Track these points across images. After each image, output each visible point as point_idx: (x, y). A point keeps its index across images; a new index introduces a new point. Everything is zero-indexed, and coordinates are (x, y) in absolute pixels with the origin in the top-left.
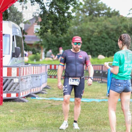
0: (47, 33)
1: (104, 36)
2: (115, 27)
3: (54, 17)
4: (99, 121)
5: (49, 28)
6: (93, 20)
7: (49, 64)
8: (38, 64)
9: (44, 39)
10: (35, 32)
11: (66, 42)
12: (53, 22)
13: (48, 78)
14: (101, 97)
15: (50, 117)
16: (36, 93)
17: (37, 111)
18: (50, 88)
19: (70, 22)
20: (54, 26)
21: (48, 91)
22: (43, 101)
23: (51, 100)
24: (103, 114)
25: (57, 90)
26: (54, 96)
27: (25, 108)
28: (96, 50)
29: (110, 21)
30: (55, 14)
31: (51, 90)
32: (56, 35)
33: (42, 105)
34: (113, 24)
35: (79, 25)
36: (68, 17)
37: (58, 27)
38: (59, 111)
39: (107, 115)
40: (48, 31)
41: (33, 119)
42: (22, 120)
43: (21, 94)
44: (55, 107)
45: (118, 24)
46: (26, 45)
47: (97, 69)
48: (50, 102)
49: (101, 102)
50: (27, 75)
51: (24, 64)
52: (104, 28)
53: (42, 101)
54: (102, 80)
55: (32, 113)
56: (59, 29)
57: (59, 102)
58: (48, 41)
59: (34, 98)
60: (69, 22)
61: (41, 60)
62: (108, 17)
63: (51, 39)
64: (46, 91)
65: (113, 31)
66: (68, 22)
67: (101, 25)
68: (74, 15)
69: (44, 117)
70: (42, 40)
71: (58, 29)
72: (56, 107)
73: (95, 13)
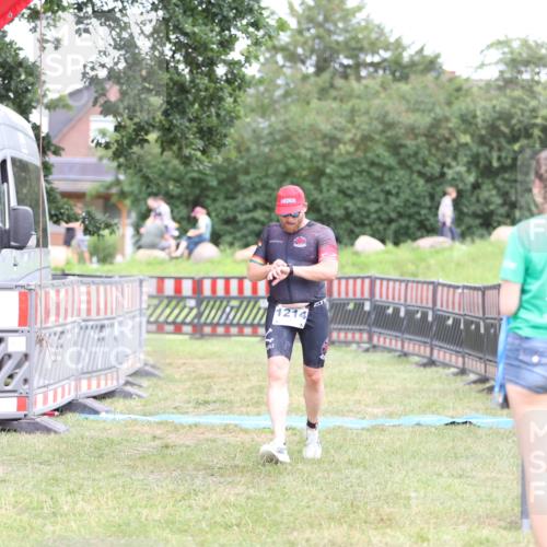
0: (142, 147)
1: (378, 156)
2: (423, 121)
3: (171, 79)
4: (358, 508)
5: (153, 126)
6: (333, 93)
7: (152, 277)
8: (107, 277)
9: (131, 171)
10: (93, 145)
11: (221, 182)
12: (168, 103)
13: (148, 332)
14: (370, 410)
15: (160, 492)
16: (100, 397)
17: (105, 469)
18: (156, 372)
19: (239, 100)
20: (171, 118)
21: (149, 387)
22: (130, 429)
23: (160, 423)
24: (376, 480)
25: (185, 381)
26: (175, 408)
27: (57, 457)
28: (348, 216)
29: (403, 97)
30: (176, 68)
31: (160, 383)
32: (179, 155)
33: (125, 443)
34: (415, 107)
35: (275, 111)
36: (228, 81)
37: (187, 124)
38: (195, 469)
39: (393, 483)
40: (147, 141)
41: (88, 502)
42: (42, 508)
43: (40, 398)
44: (179, 452)
45: (438, 110)
46: (59, 197)
47: (351, 295)
48: (158, 432)
49: (368, 430)
50: (61, 320)
51: (50, 277)
52: (380, 127)
53: (126, 426)
54: (370, 339)
55: (83, 479)
56: (195, 129)
57: (194, 430)
58: (147, 180)
59: (92, 417)
60: (235, 101)
61: (119, 258)
62: (396, 80)
63: (162, 174)
64: (140, 386)
65: (416, 137)
66: (230, 100)
67: (367, 112)
68: (252, 70)
69: (133, 495)
70: (122, 177)
71: (189, 129)
72: (182, 453)
73: (341, 65)
